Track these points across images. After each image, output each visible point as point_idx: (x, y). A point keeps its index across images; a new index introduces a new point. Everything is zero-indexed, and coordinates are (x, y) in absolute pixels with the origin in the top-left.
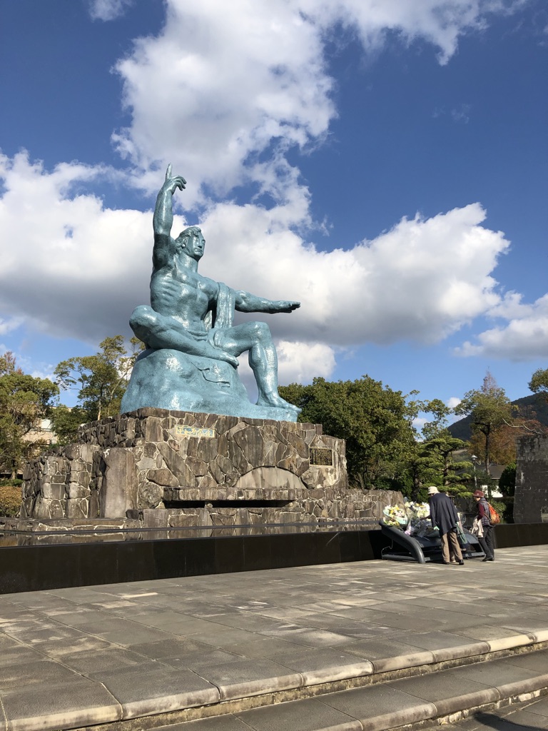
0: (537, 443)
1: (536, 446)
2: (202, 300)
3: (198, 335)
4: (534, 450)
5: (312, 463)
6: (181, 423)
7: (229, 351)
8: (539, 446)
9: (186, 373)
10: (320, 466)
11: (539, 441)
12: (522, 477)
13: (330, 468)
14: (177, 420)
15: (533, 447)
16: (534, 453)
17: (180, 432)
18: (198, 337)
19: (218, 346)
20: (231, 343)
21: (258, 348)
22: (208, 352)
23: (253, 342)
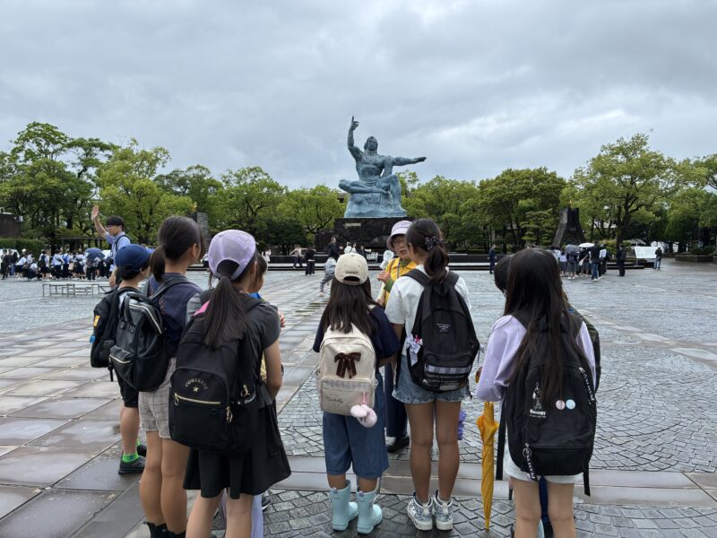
2: (373, 168)
6: (348, 222)
9: (359, 202)
17: (348, 225)
18: (371, 185)
19: (380, 187)
20: (384, 185)
21: (392, 186)
22: (373, 191)
23: (390, 184)
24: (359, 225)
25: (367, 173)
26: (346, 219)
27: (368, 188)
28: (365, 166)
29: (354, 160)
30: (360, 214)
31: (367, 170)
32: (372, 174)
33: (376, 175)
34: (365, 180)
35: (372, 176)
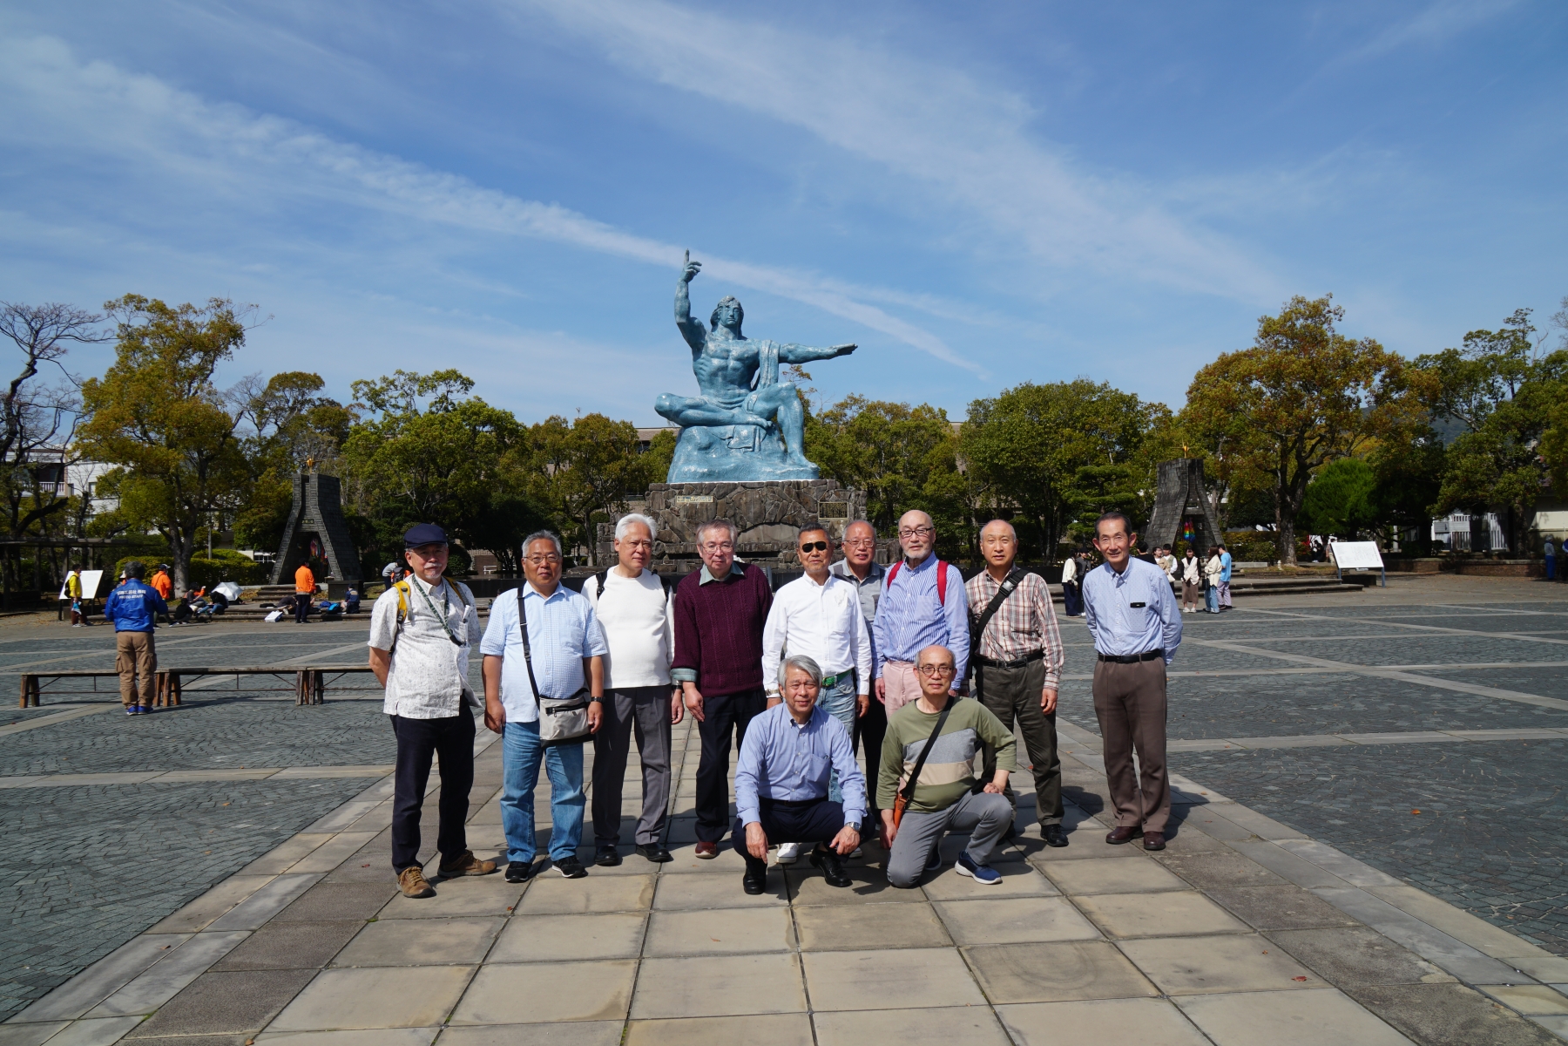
0: (1167, 471)
3: (731, 403)
4: (1166, 480)
5: (822, 516)
6: (680, 494)
7: (761, 414)
8: (1168, 475)
9: (704, 446)
10: (832, 519)
12: (1155, 514)
13: (842, 520)
14: (677, 491)
15: (1165, 476)
16: (1166, 483)
17: (680, 500)
18: (731, 405)
19: (751, 410)
20: (762, 406)
21: (781, 408)
22: (736, 419)
23: (777, 404)
24: (708, 499)
25: (720, 379)
26: (674, 487)
27: (725, 414)
28: (716, 362)
29: (690, 349)
30: (710, 475)
31: (720, 373)
32: (732, 382)
33: (740, 386)
34: (716, 396)
35: (732, 386)
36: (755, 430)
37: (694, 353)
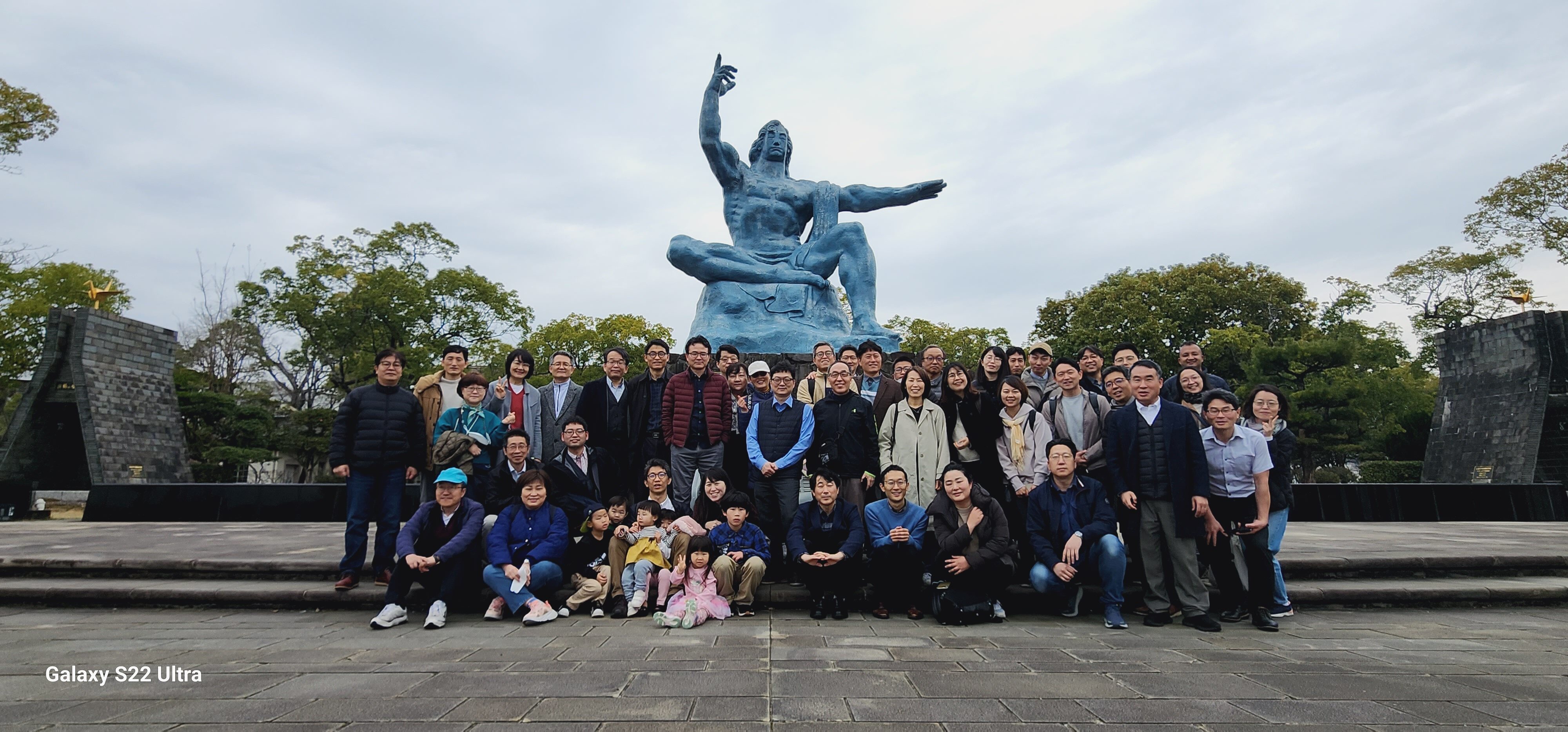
0: (1477, 339)
1: (1477, 347)
2: (780, 212)
4: (1474, 355)
7: (814, 269)
8: (1482, 344)
9: (733, 306)
11: (1481, 336)
12: (1447, 411)
15: (1470, 349)
16: (1472, 360)
18: (773, 259)
21: (844, 257)
22: (778, 274)
23: (839, 252)
25: (759, 225)
27: (761, 269)
28: (754, 201)
29: (720, 189)
31: (759, 216)
32: (775, 229)
33: (788, 234)
34: (753, 247)
35: (776, 235)
36: (807, 289)
37: (726, 192)
